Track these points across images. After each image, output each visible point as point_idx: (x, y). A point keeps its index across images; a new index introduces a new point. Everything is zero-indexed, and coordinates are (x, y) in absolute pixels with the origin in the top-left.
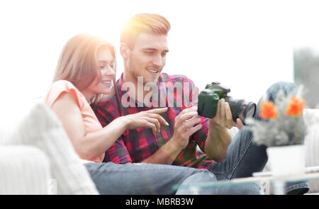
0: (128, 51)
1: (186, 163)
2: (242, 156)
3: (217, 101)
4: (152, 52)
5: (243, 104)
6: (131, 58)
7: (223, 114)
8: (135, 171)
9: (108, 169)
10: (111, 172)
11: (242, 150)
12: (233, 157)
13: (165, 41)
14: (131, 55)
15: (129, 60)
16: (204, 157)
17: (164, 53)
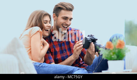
0: (56, 17)
1: (76, 65)
2: (99, 63)
4: (66, 18)
6: (57, 20)
8: (54, 67)
9: (43, 66)
10: (44, 67)
11: (99, 61)
15: (56, 21)
16: (84, 63)
17: (71, 19)
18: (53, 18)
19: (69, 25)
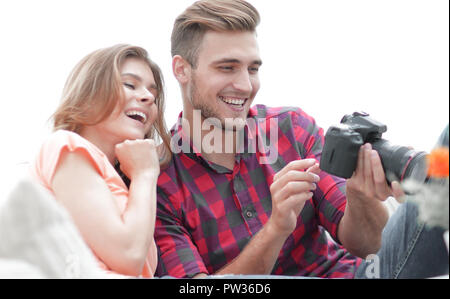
0: (187, 70)
1: (308, 269)
2: (411, 247)
3: (359, 146)
4: (230, 66)
5: (407, 155)
6: (194, 82)
7: (368, 172)
11: (410, 236)
12: (396, 251)
13: (253, 45)
14: (193, 75)
16: (342, 255)
17: (254, 66)
18: (176, 75)
19: (253, 94)
